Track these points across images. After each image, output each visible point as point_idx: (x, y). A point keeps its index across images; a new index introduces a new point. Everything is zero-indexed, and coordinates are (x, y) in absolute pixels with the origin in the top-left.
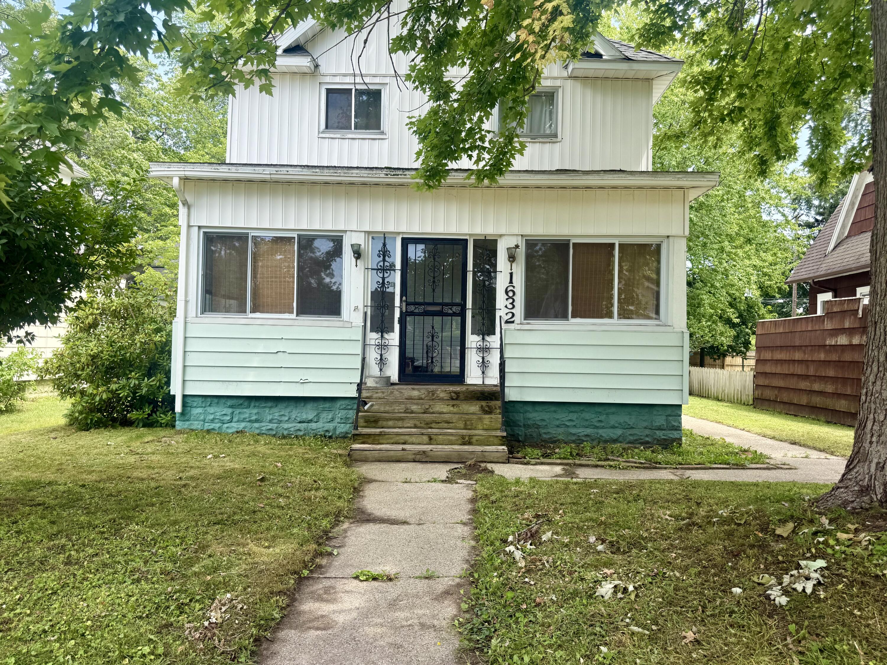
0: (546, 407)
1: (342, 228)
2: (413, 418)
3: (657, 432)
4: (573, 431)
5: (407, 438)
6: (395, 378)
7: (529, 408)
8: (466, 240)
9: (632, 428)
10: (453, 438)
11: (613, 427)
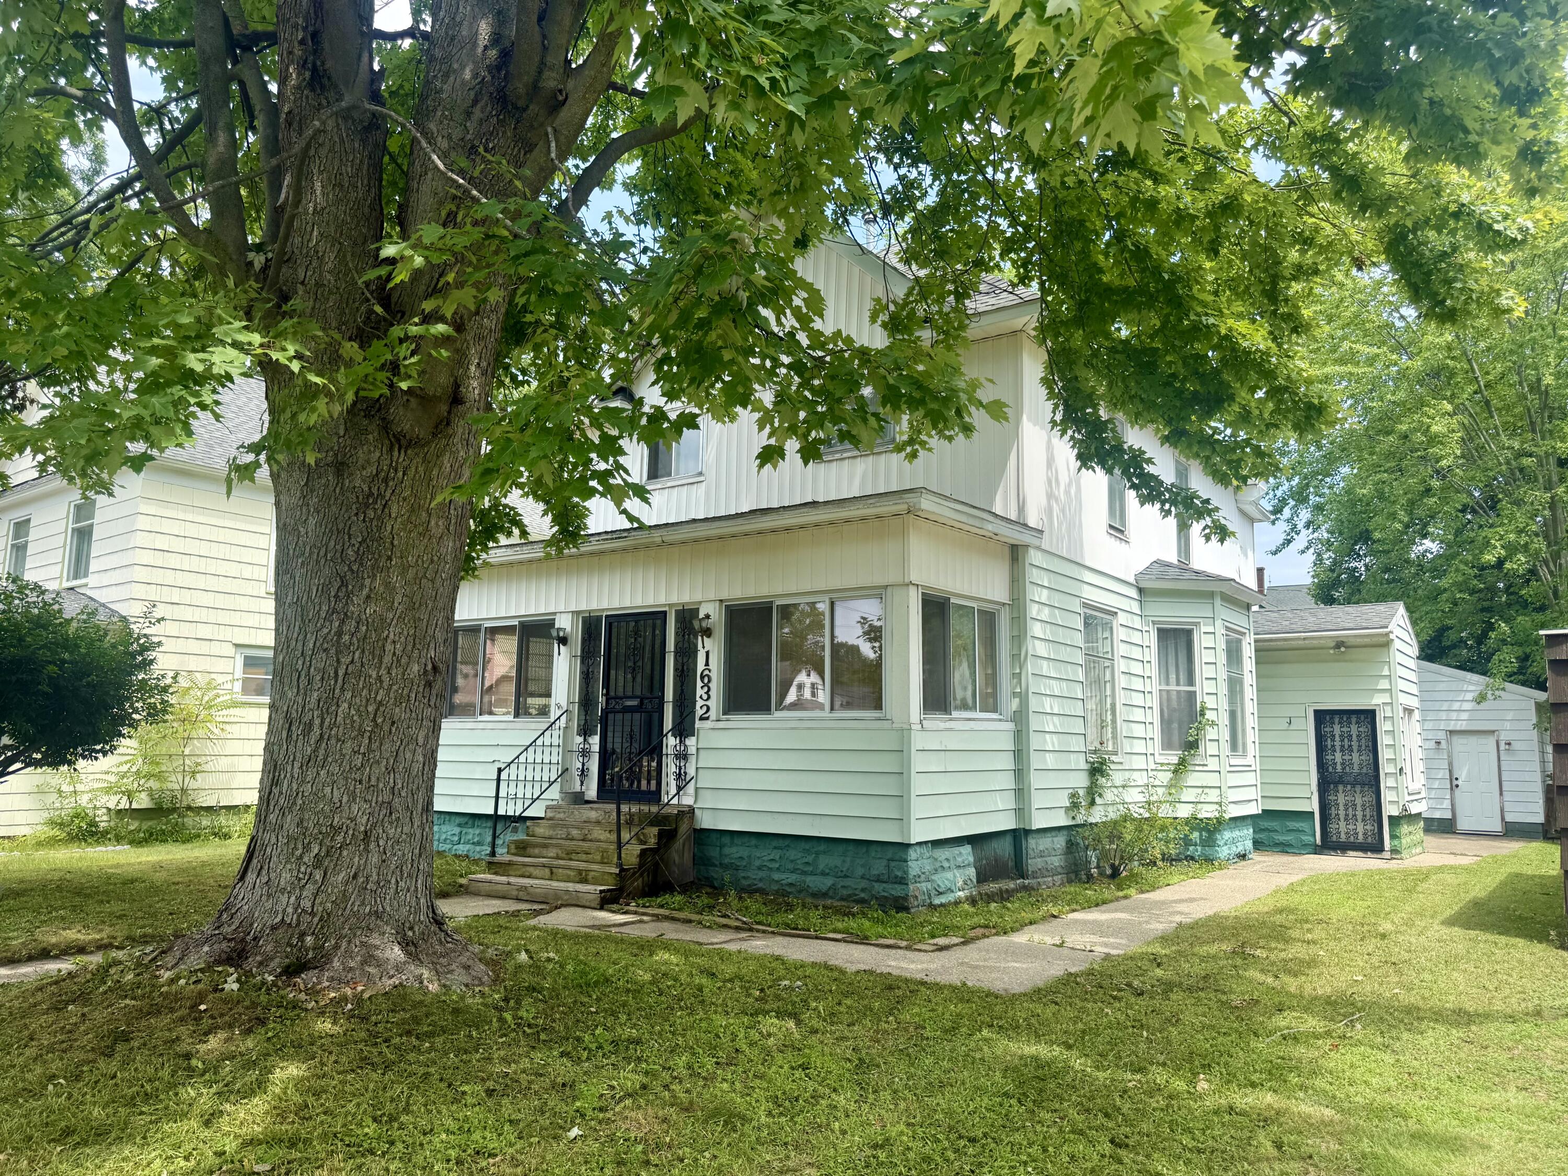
0: (746, 839)
1: (552, 610)
2: (556, 846)
3: (876, 885)
4: (776, 876)
5: (531, 869)
6: (592, 792)
7: (726, 840)
8: (665, 613)
9: (846, 876)
10: (572, 873)
11: (823, 874)
